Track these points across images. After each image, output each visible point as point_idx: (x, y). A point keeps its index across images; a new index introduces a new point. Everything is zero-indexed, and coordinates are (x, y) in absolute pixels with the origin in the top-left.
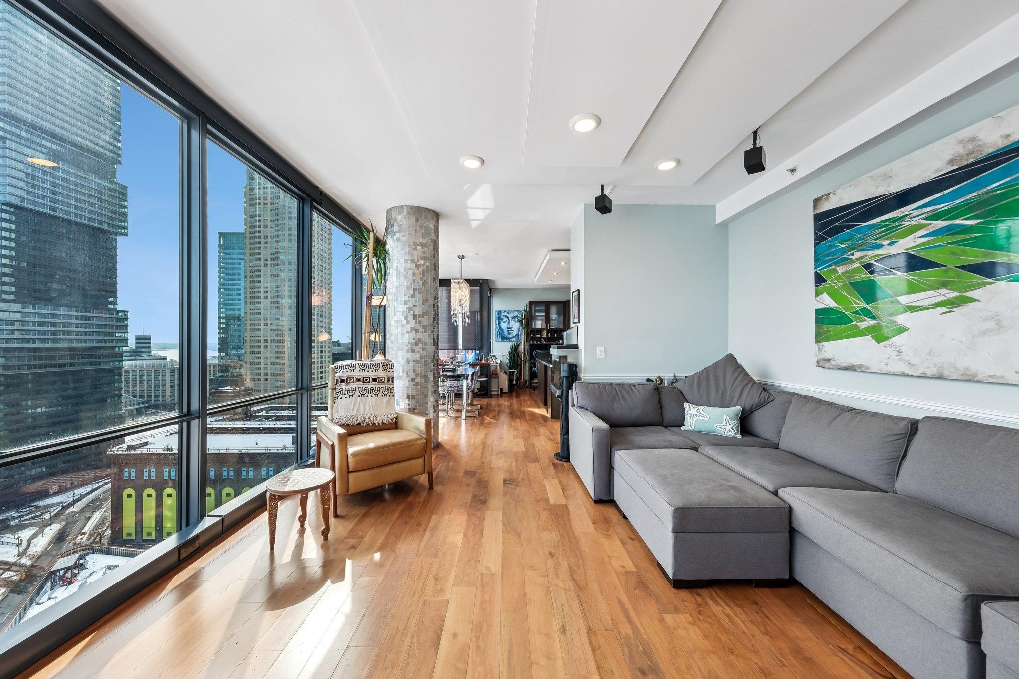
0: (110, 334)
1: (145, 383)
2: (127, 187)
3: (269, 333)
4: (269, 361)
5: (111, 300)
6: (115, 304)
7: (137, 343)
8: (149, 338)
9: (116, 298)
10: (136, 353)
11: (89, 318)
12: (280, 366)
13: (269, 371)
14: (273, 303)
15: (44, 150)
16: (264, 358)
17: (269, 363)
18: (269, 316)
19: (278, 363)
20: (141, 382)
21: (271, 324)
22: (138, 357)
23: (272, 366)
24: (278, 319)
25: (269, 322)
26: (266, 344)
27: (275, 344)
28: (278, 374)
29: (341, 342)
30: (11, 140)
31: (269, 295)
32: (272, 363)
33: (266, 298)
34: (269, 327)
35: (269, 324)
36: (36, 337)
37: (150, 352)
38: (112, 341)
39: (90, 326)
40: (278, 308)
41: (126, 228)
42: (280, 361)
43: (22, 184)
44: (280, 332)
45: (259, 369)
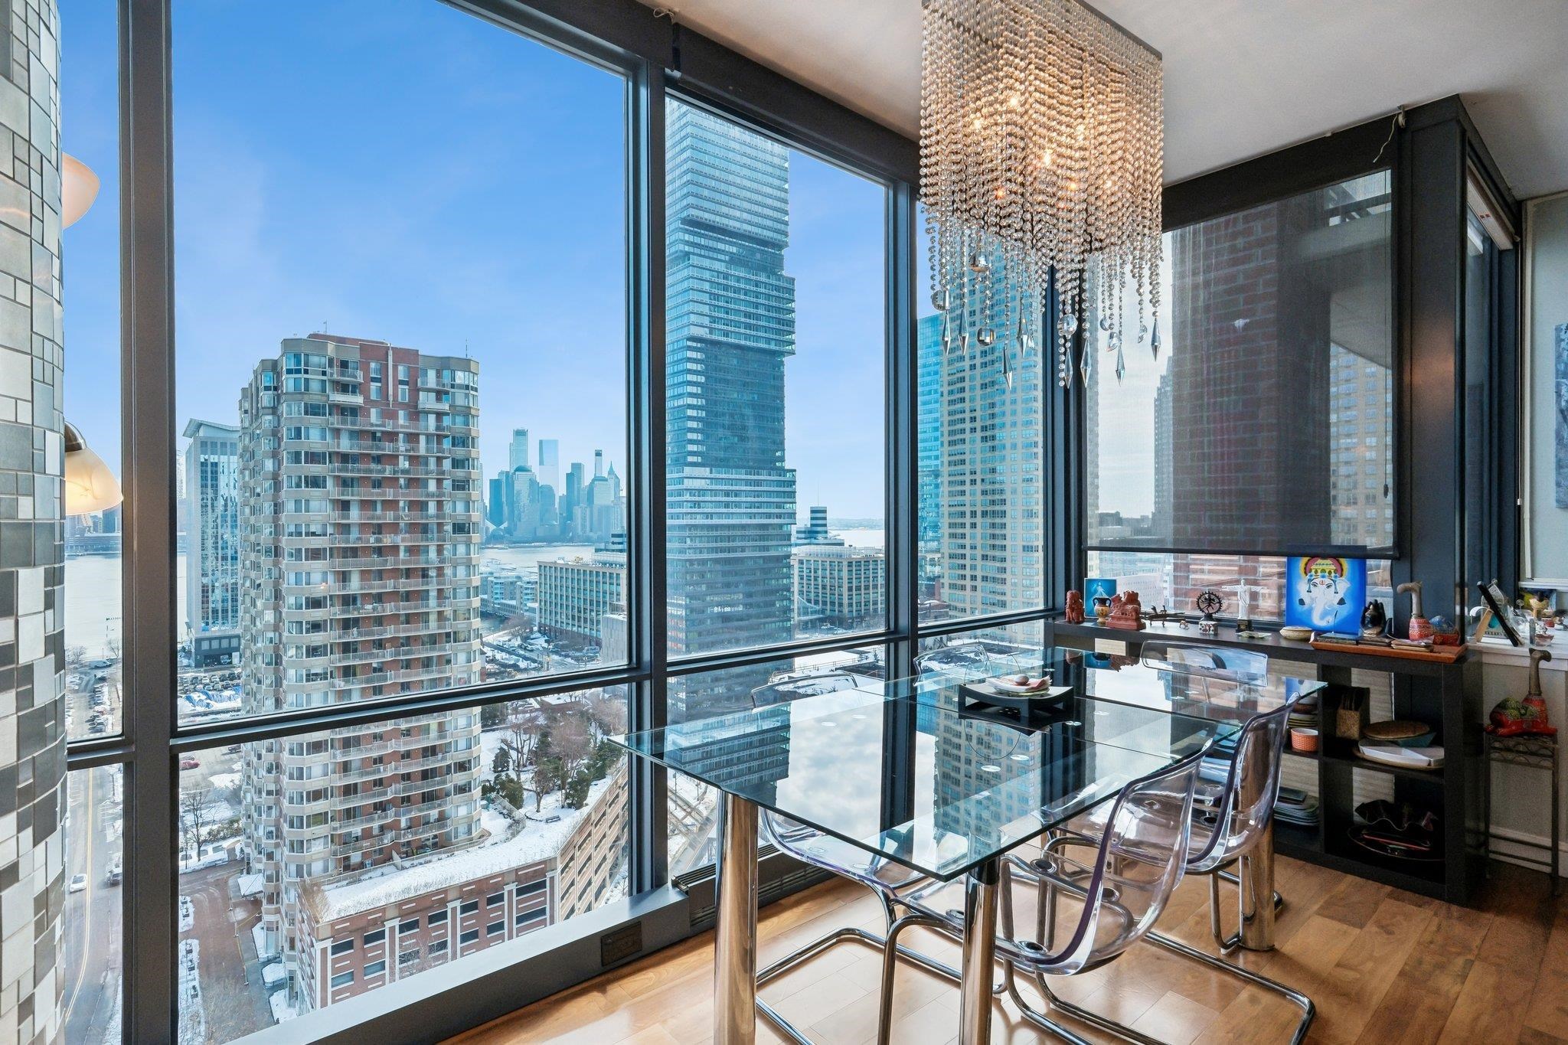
0: (779, 505)
1: (820, 579)
2: (793, 280)
3: (979, 497)
4: (979, 553)
5: (778, 454)
6: (782, 459)
7: (812, 519)
8: (825, 511)
9: (784, 450)
10: (811, 534)
11: (758, 483)
12: (998, 564)
13: (979, 574)
14: (984, 439)
15: (722, 257)
16: (972, 548)
17: (979, 557)
18: (978, 468)
19: (994, 558)
20: (816, 579)
21: (983, 480)
22: (813, 541)
23: (985, 563)
24: (993, 471)
25: (978, 477)
26: (973, 520)
27: (989, 520)
28: (994, 580)
29: (1123, 515)
30: (694, 254)
31: (978, 425)
32: (985, 557)
33: (973, 430)
34: (979, 487)
35: (979, 481)
36: (713, 510)
37: (826, 532)
38: (779, 516)
39: (758, 494)
40: (993, 448)
41: (792, 343)
42: (998, 553)
43: (706, 309)
44: (997, 497)
45: (964, 567)
